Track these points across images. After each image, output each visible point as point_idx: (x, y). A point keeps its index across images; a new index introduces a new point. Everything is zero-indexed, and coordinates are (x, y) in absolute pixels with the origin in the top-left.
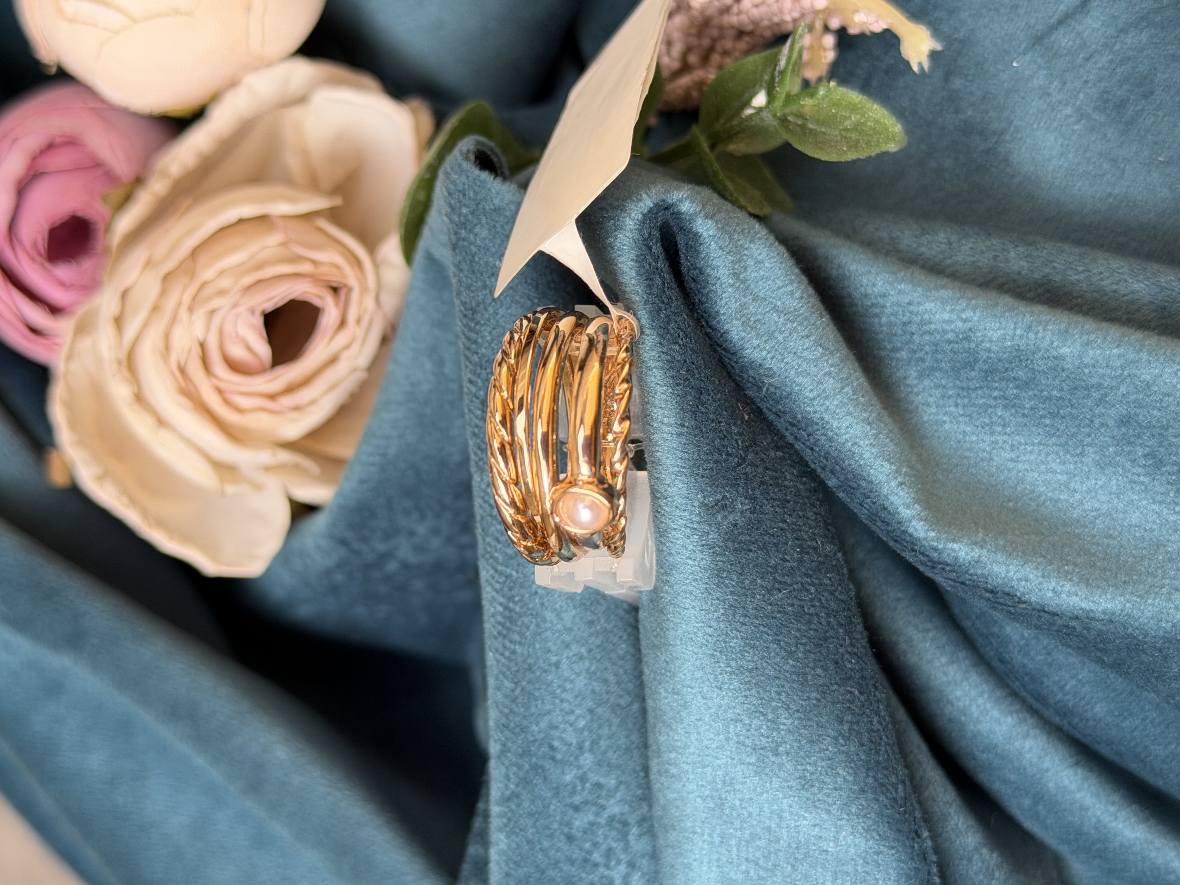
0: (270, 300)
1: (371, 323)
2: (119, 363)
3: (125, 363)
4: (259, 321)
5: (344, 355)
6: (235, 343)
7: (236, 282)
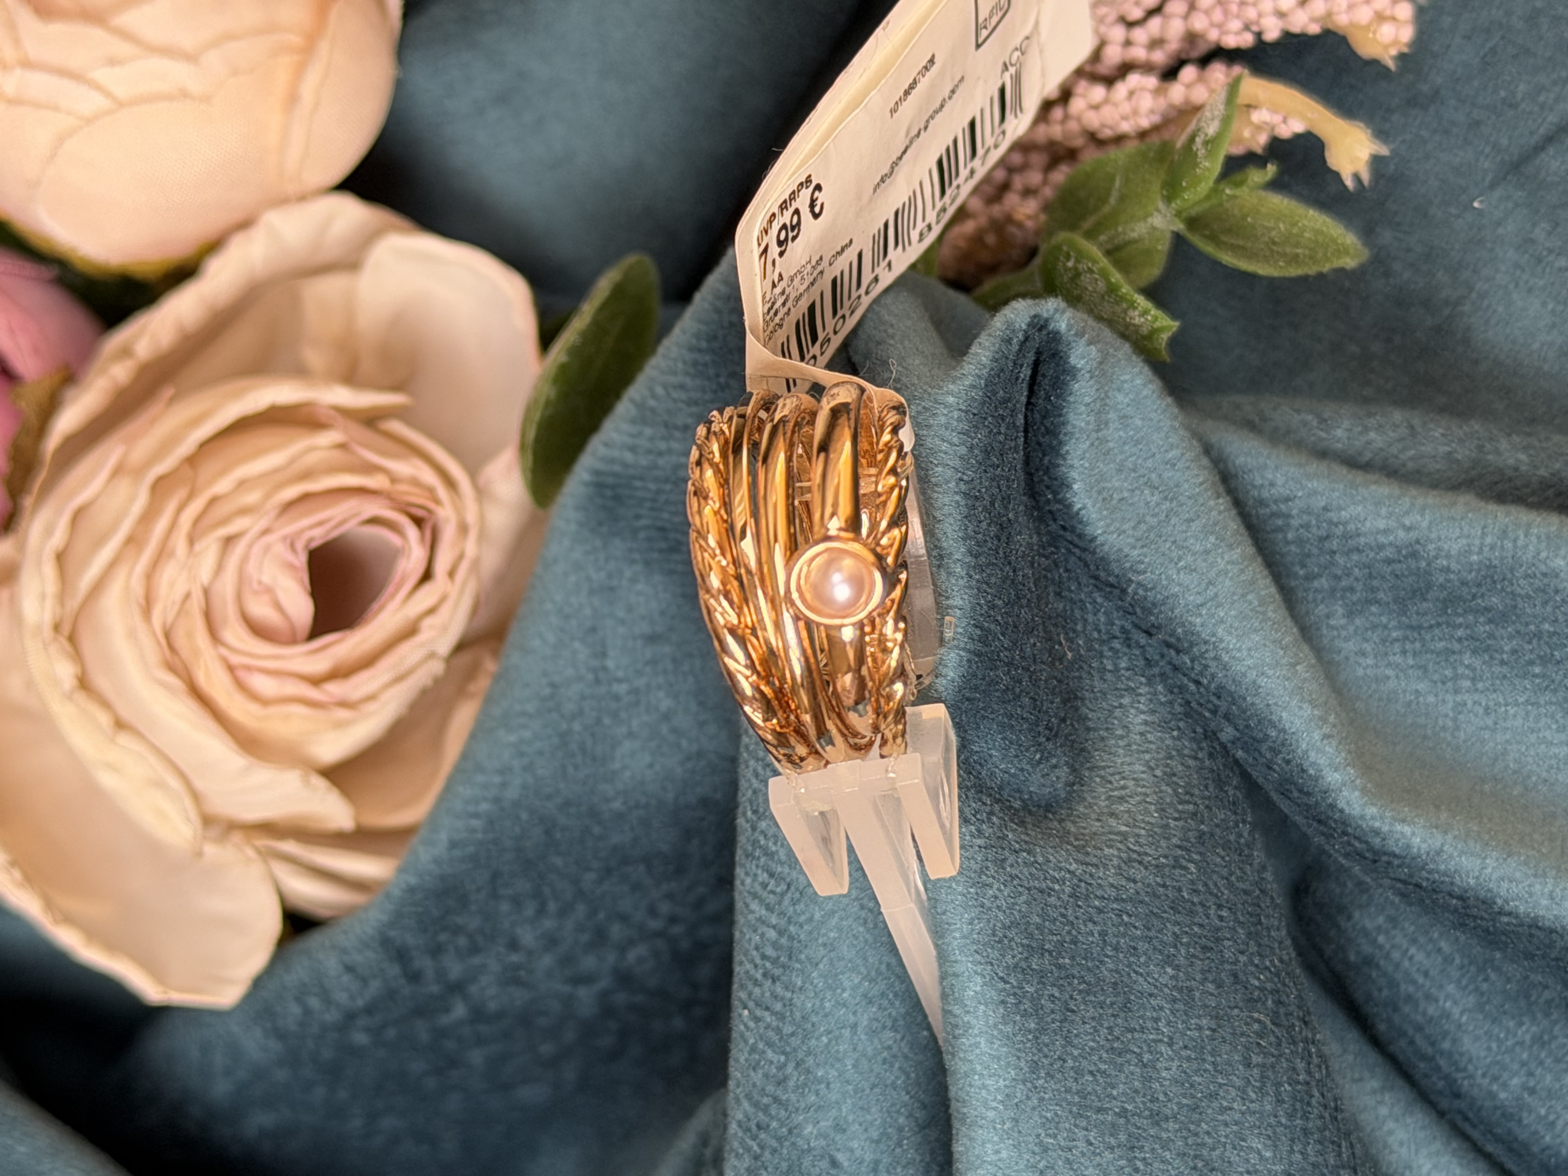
2: (56, 629)
3: (64, 629)
4: (301, 560)
5: (427, 623)
6: (256, 593)
7: (268, 496)
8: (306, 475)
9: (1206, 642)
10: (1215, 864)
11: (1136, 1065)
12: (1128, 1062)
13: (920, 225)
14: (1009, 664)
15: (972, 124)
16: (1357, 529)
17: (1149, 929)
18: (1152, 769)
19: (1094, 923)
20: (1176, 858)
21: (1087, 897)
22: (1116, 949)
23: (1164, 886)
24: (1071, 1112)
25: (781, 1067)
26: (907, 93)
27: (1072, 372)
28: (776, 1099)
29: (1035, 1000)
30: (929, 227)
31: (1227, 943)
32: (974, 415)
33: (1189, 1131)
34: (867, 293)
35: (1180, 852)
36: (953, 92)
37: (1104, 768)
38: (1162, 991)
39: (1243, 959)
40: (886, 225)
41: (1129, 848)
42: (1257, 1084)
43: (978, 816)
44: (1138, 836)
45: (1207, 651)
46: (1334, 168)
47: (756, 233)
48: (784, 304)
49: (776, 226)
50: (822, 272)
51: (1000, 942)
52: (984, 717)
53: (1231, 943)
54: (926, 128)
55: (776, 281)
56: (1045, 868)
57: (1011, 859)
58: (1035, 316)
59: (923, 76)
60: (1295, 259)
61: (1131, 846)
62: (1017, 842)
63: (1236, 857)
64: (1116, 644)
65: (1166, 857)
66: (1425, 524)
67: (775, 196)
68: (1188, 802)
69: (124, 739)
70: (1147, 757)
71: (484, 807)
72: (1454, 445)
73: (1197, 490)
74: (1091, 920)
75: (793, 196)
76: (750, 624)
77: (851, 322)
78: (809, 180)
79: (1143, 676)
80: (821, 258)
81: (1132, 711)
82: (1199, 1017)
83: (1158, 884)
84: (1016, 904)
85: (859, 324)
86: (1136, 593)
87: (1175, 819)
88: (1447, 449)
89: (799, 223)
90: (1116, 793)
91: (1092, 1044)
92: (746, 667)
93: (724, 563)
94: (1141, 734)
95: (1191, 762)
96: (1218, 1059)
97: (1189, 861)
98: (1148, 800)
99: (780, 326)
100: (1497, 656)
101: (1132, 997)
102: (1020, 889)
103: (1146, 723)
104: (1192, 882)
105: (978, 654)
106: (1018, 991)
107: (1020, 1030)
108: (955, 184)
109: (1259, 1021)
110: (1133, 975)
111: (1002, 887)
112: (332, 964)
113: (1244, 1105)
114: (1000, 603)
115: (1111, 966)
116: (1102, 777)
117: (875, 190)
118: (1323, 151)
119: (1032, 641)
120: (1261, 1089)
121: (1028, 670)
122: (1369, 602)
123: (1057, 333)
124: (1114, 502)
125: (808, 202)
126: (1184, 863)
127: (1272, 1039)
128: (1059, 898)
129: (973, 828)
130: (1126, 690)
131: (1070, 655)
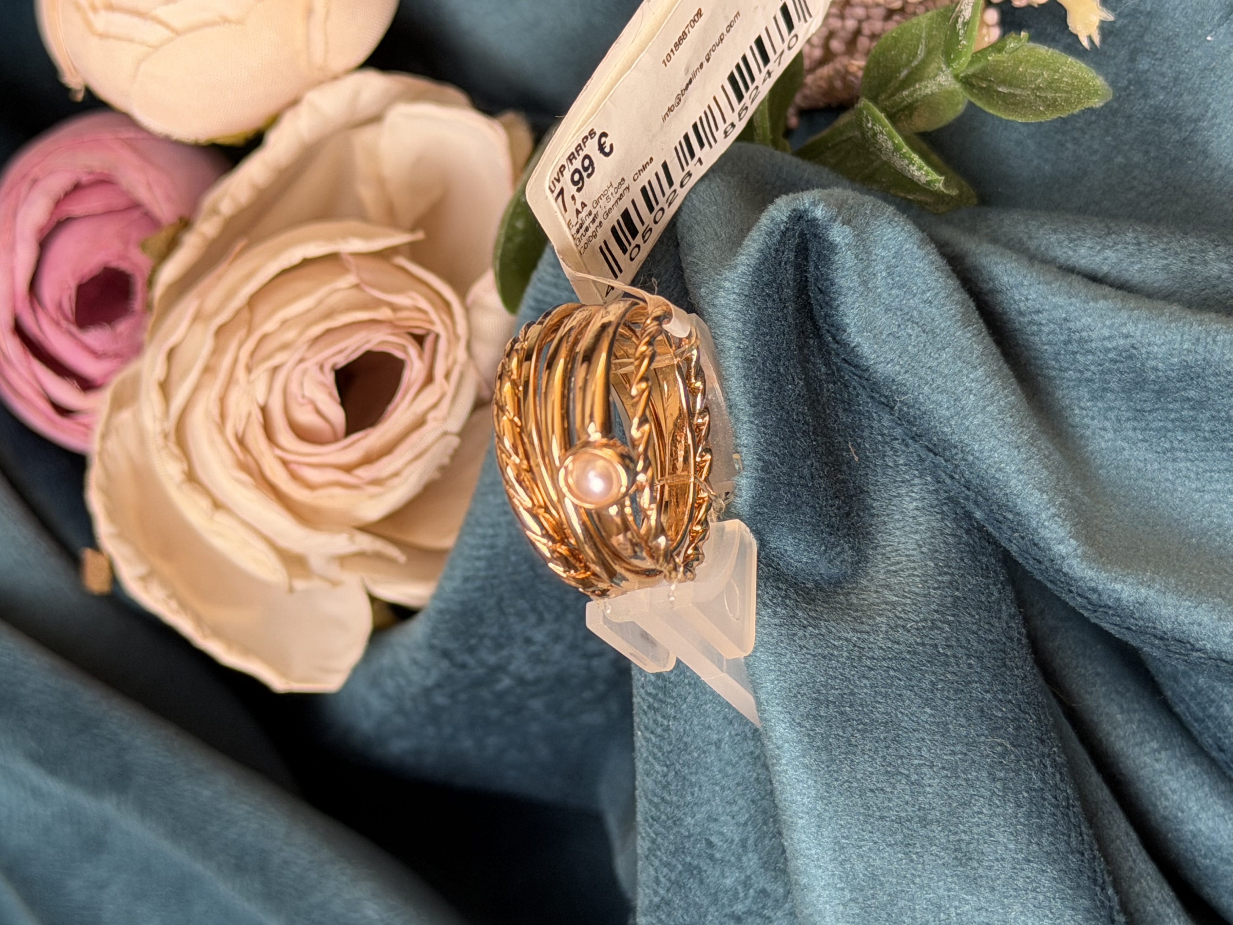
0: (341, 352)
1: (462, 376)
2: (166, 436)
3: (172, 437)
4: (330, 378)
5: (431, 416)
6: (302, 405)
7: (301, 333)
8: (329, 314)
9: (956, 447)
10: (967, 623)
11: (907, 784)
12: (900, 781)
13: (722, 126)
14: (790, 484)
15: (759, 42)
16: (1089, 336)
17: (910, 680)
18: (920, 546)
19: (867, 678)
20: (933, 621)
21: (860, 658)
22: (886, 696)
23: (923, 644)
24: (858, 820)
25: (665, 776)
26: (677, 45)
27: (832, 247)
28: (663, 799)
29: (825, 737)
30: (733, 125)
31: (975, 685)
32: (746, 296)
33: (950, 831)
34: (682, 186)
35: (936, 616)
36: (730, 26)
37: (884, 547)
38: (924, 727)
39: (988, 696)
40: (686, 137)
41: (896, 616)
42: (1000, 794)
43: (775, 601)
44: (905, 604)
45: (956, 454)
46: (1074, 32)
47: (547, 184)
48: (593, 221)
49: (567, 174)
50: (628, 188)
51: (795, 696)
52: (774, 524)
53: (978, 685)
54: (708, 60)
55: (580, 209)
56: (827, 638)
57: (801, 633)
58: (794, 210)
59: (692, 27)
60: (1052, 105)
61: (898, 614)
62: (805, 619)
63: (986, 614)
64: (896, 444)
65: (925, 620)
66: (1138, 333)
67: (562, 152)
68: (946, 573)
69: (221, 518)
70: (917, 537)
71: (483, 552)
72: (1170, 259)
73: (949, 323)
74: (864, 677)
75: (579, 148)
76: (543, 504)
77: (670, 212)
78: (592, 133)
79: (917, 470)
80: (623, 180)
81: (907, 499)
82: (954, 745)
83: (918, 644)
84: (805, 668)
85: (680, 209)
86: (901, 410)
87: (935, 589)
88: (1165, 262)
89: (591, 163)
90: (893, 568)
91: (870, 769)
92: (543, 536)
93: (517, 461)
94: (914, 518)
95: (951, 540)
96: (969, 776)
97: (943, 622)
98: (916, 573)
99: (595, 236)
100: (1200, 433)
101: (900, 732)
102: (808, 656)
103: (917, 509)
104: (947, 639)
105: (762, 480)
106: (812, 733)
107: (815, 760)
108: (752, 87)
109: (1001, 745)
110: (900, 715)
111: (794, 655)
112: (404, 658)
113: (990, 810)
114: (777, 439)
115: (882, 710)
116: (883, 554)
117: (664, 119)
118: (1066, 18)
119: (809, 463)
120: (1003, 797)
121: (807, 486)
122: (1105, 390)
123: (815, 219)
124: (884, 337)
125: (597, 147)
126: (939, 624)
127: (1012, 757)
128: (838, 661)
129: (770, 610)
130: (903, 482)
131: (856, 458)
